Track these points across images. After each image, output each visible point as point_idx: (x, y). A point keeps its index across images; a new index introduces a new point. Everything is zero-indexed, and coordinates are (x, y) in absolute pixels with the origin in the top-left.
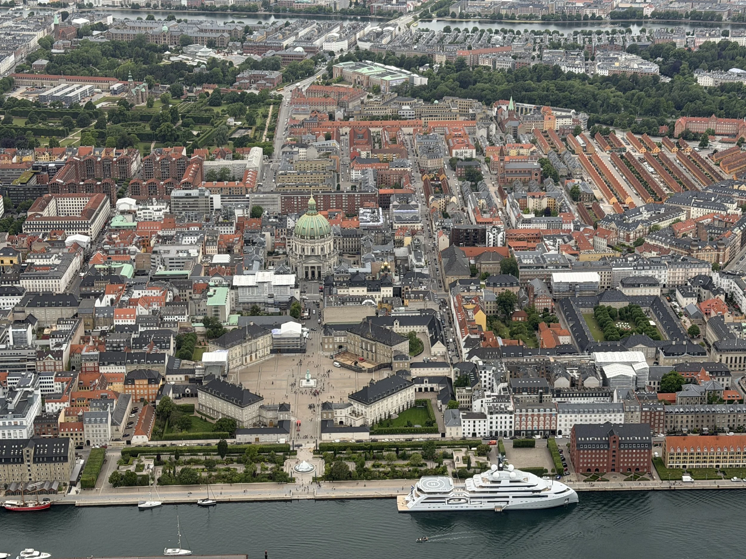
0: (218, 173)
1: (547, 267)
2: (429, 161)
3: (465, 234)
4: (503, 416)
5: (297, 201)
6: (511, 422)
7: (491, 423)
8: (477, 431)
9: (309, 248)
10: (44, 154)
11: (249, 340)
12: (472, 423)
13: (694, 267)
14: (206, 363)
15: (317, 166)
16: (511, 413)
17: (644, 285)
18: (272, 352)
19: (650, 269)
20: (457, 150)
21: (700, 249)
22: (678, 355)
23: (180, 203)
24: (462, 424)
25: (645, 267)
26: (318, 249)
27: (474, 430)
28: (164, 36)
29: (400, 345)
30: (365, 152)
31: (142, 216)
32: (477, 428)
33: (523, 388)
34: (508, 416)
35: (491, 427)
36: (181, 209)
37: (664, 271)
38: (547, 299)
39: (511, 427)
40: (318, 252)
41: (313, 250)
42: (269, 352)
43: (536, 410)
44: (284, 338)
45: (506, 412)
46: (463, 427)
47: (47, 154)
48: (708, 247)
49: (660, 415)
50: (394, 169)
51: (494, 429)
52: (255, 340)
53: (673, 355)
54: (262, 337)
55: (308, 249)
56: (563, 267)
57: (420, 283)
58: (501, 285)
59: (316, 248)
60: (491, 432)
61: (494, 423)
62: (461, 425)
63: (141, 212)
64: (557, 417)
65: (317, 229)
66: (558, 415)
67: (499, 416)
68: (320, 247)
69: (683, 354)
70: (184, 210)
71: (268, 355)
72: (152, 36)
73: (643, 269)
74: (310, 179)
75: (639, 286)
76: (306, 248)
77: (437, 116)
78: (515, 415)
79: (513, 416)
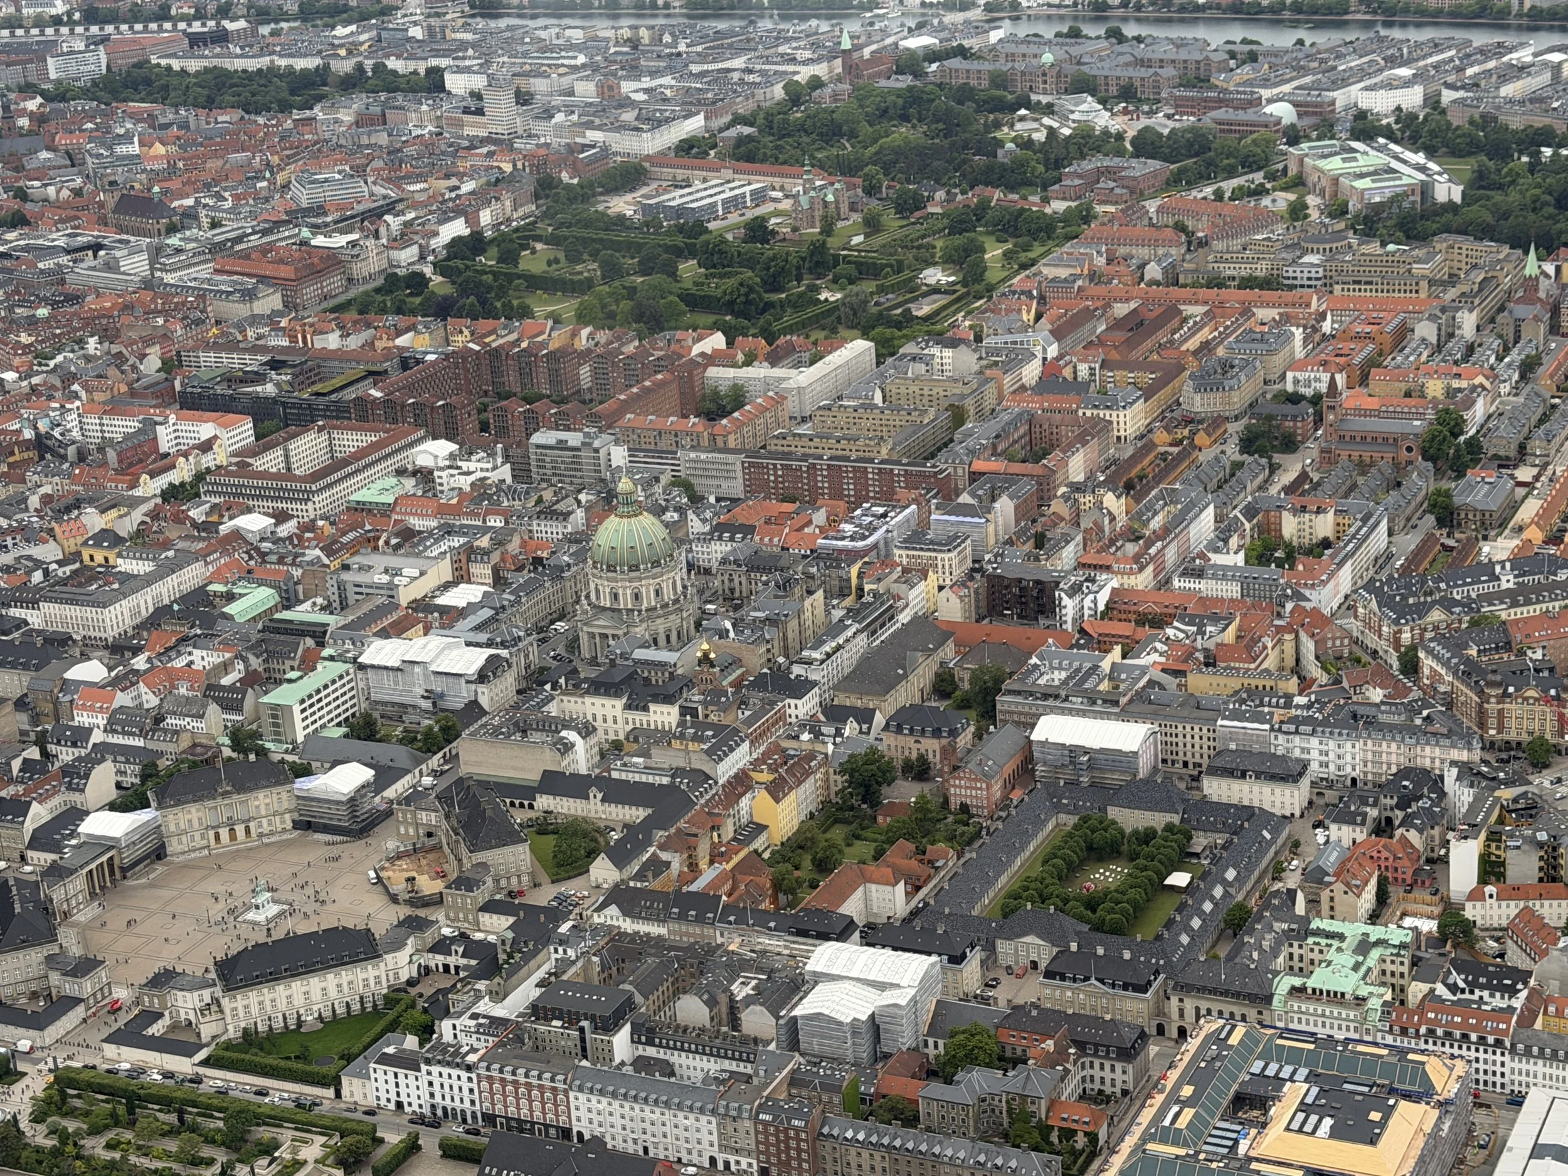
0: (727, 396)
1: (1066, 699)
2: (1198, 397)
3: (1015, 590)
4: (455, 1072)
5: (775, 475)
6: (471, 1091)
7: (431, 1084)
8: (404, 1099)
9: (629, 592)
10: (461, 332)
11: (225, 794)
12: (390, 1077)
13: (1428, 743)
14: (88, 835)
15: (934, 392)
16: (469, 1068)
17: (1258, 776)
18: (297, 825)
19: (1313, 733)
20: (1298, 374)
21: (1510, 696)
22: (1075, 980)
23: (548, 459)
24: (373, 1075)
25: (1302, 728)
26: (648, 592)
27: (398, 1094)
28: (1044, 74)
29: (498, 851)
30: (1086, 366)
31: (444, 481)
32: (403, 1090)
33: (553, 1010)
34: (464, 1075)
35: (432, 1095)
36: (549, 472)
37: (1349, 744)
38: (976, 780)
39: (473, 1102)
40: (649, 600)
41: (637, 597)
42: (289, 825)
43: (521, 1071)
44: (319, 800)
45: (458, 1065)
46: (375, 1085)
47: (466, 332)
48: (1532, 693)
49: (799, 1140)
50: (1089, 413)
51: (438, 1099)
52: (243, 797)
53: (1063, 978)
54: (267, 791)
55: (625, 594)
56: (1105, 701)
57: (744, 703)
58: (912, 730)
59: (644, 590)
60: (433, 1106)
61: (437, 1087)
62: (369, 1078)
63: (444, 474)
64: (568, 1098)
65: (642, 550)
66: (572, 1094)
67: (446, 1071)
68: (652, 589)
69: (1087, 979)
70: (554, 475)
71: (284, 830)
72: (1023, 73)
73: (1297, 732)
74: (877, 422)
75: (1243, 775)
76: (620, 592)
77: (1371, 283)
78: (478, 1075)
79: (474, 1076)
